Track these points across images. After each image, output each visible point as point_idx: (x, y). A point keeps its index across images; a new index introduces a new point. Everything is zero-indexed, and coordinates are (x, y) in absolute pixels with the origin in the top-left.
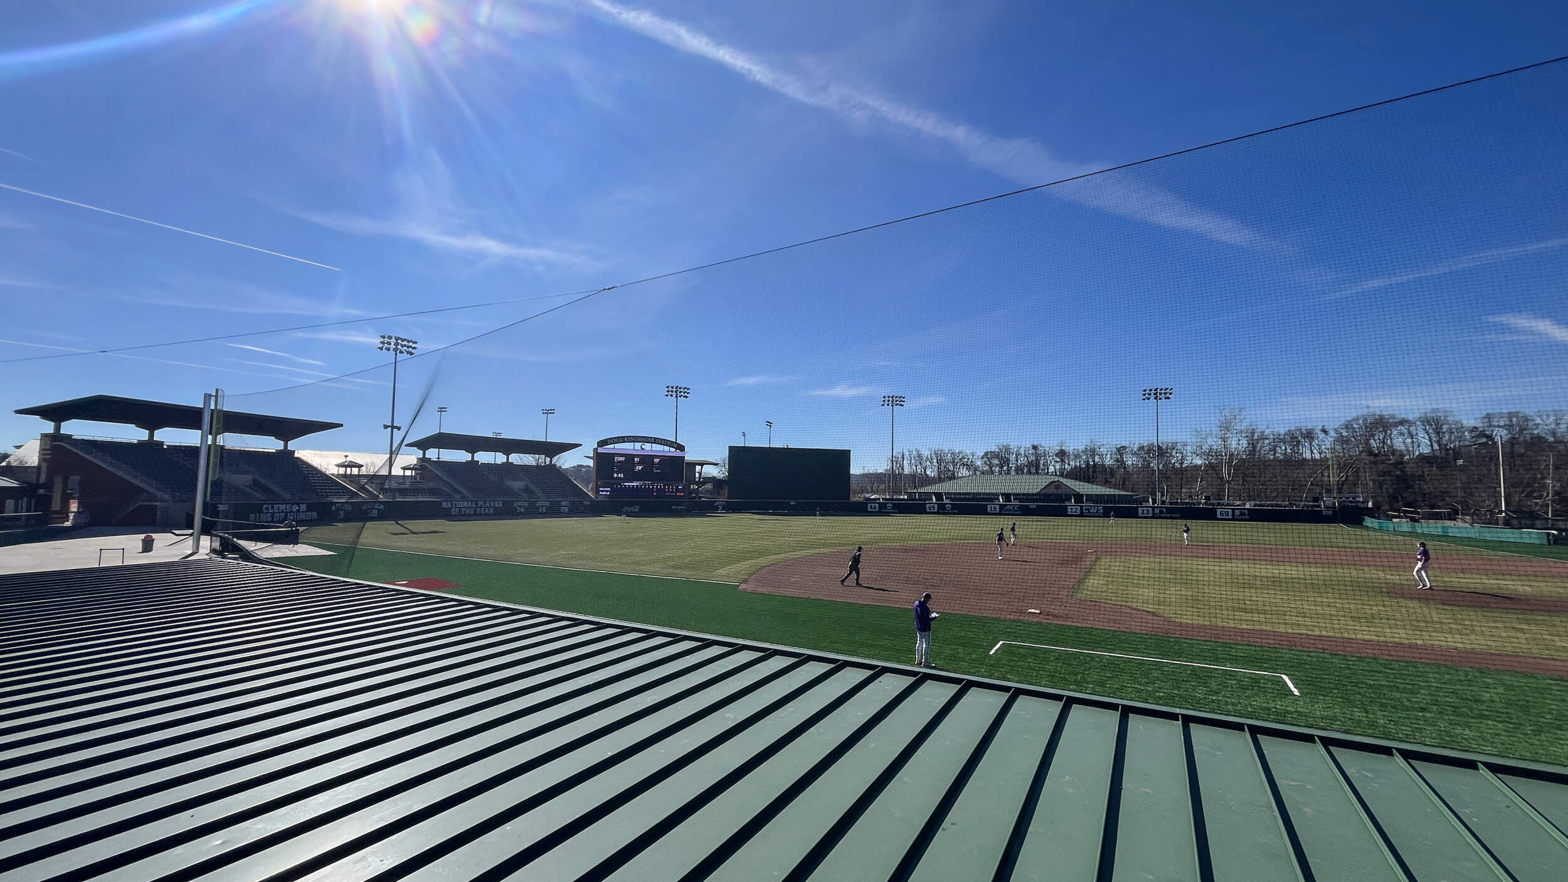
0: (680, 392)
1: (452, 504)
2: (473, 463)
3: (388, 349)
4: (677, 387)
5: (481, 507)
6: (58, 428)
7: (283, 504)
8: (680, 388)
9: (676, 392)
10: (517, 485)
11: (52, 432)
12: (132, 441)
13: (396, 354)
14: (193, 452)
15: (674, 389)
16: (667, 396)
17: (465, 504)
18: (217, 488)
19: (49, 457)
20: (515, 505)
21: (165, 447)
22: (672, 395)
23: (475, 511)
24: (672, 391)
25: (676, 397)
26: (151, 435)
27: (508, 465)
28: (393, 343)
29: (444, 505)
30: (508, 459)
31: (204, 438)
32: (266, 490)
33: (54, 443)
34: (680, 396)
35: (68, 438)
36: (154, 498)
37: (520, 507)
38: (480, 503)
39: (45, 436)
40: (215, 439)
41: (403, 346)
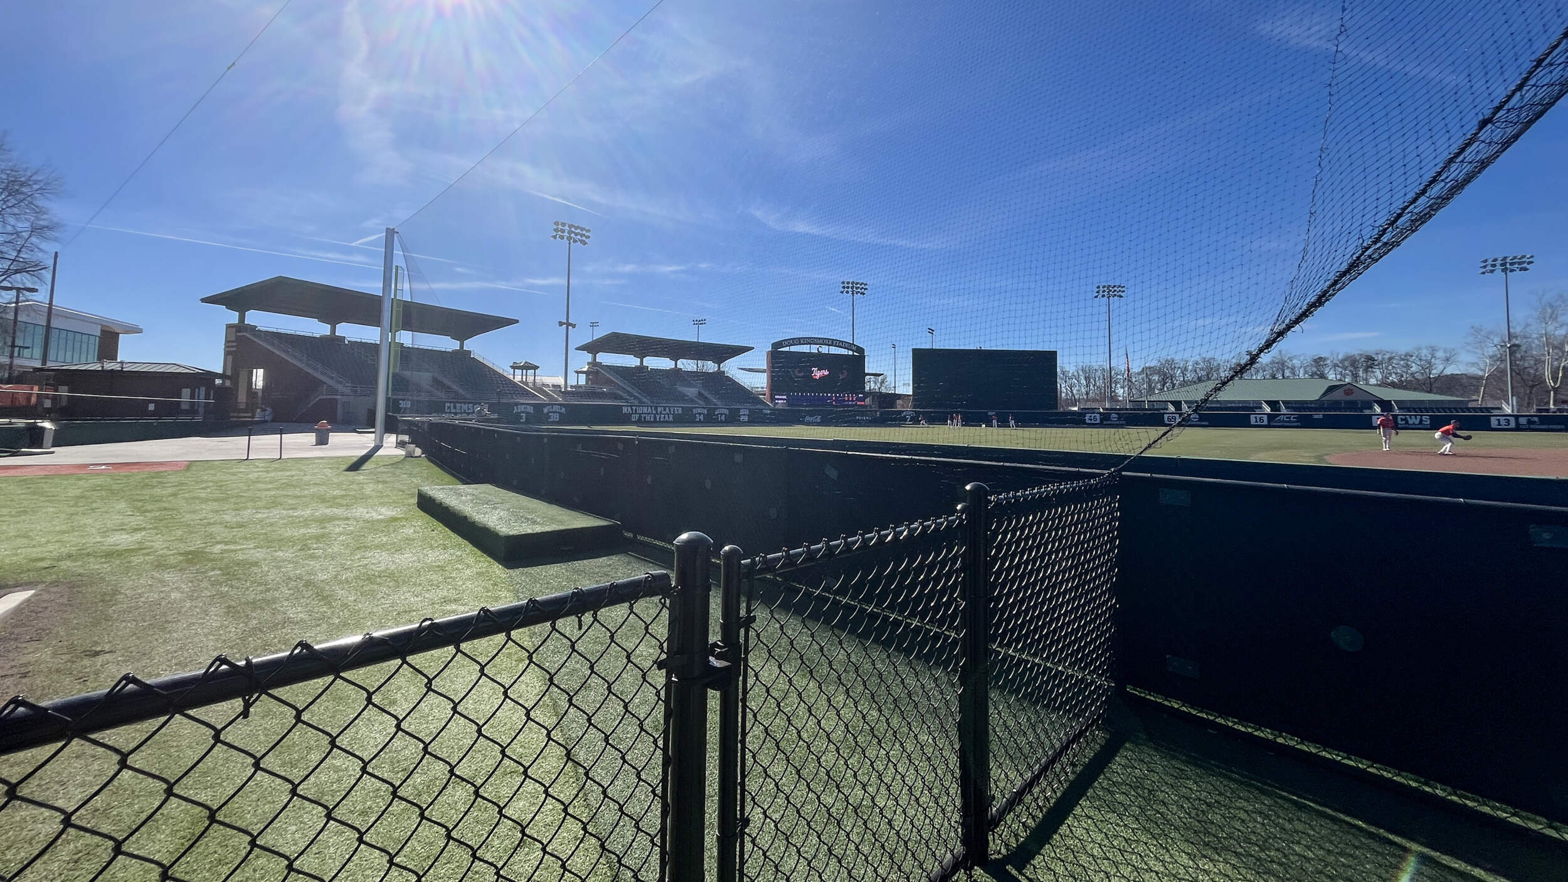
0: (857, 288)
1: (632, 409)
2: (642, 368)
3: (562, 237)
4: (853, 283)
5: (661, 413)
6: (242, 318)
7: (465, 403)
8: (857, 284)
9: (852, 288)
10: (691, 392)
11: (237, 322)
12: (315, 335)
13: (570, 243)
14: (374, 349)
15: (850, 285)
16: (842, 292)
17: (645, 410)
18: (399, 384)
19: (234, 349)
20: (695, 411)
21: (347, 343)
22: (847, 292)
23: (655, 418)
24: (848, 287)
25: (853, 294)
26: (333, 330)
27: (676, 371)
28: (566, 231)
29: (625, 410)
30: (676, 364)
31: (385, 336)
32: (448, 389)
33: (238, 334)
34: (857, 293)
35: (253, 329)
36: (336, 392)
37: (700, 414)
38: (659, 409)
39: (229, 327)
40: (394, 337)
41: (576, 234)
